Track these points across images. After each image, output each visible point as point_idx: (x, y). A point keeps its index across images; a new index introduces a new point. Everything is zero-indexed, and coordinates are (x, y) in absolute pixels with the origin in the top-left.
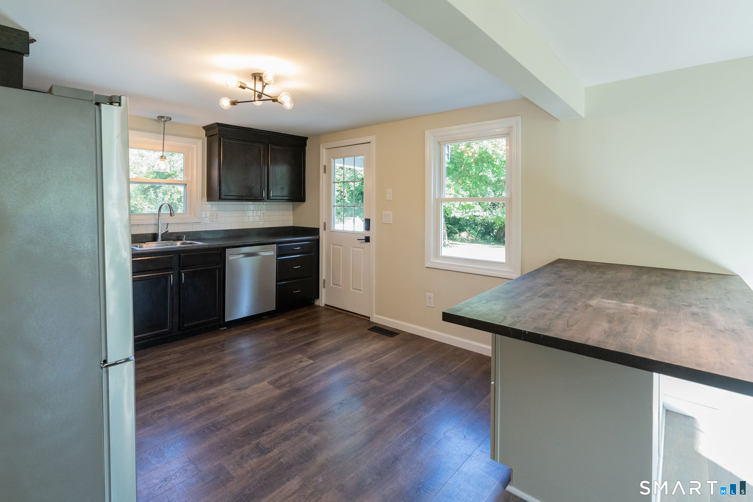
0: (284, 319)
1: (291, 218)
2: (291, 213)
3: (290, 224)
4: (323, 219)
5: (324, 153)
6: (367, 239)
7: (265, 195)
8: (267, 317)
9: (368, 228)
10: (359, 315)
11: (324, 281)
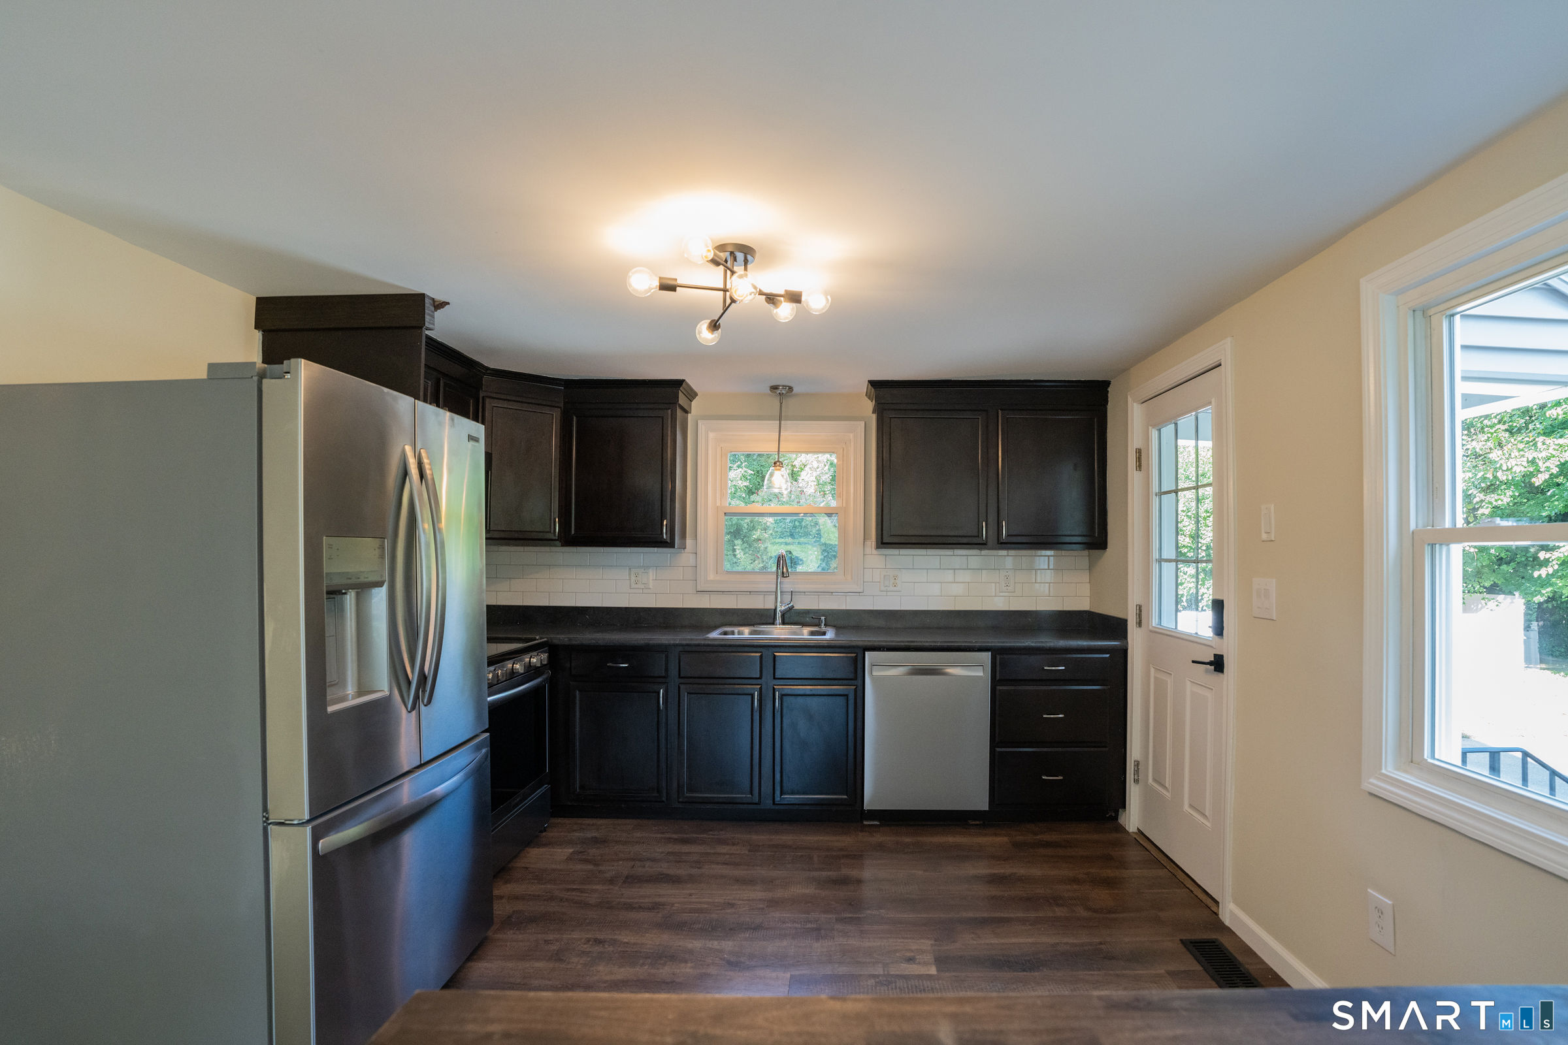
0: (1006, 839)
1: (1086, 589)
2: (1085, 577)
3: (1083, 604)
4: (1134, 599)
5: (1136, 413)
6: (1218, 664)
7: (990, 533)
8: (978, 822)
9: (1219, 630)
10: (1199, 886)
11: (1137, 764)
